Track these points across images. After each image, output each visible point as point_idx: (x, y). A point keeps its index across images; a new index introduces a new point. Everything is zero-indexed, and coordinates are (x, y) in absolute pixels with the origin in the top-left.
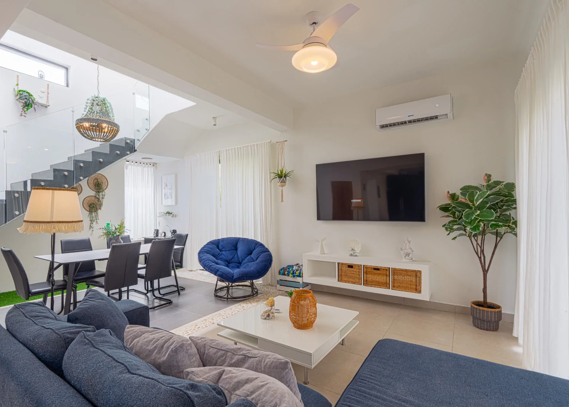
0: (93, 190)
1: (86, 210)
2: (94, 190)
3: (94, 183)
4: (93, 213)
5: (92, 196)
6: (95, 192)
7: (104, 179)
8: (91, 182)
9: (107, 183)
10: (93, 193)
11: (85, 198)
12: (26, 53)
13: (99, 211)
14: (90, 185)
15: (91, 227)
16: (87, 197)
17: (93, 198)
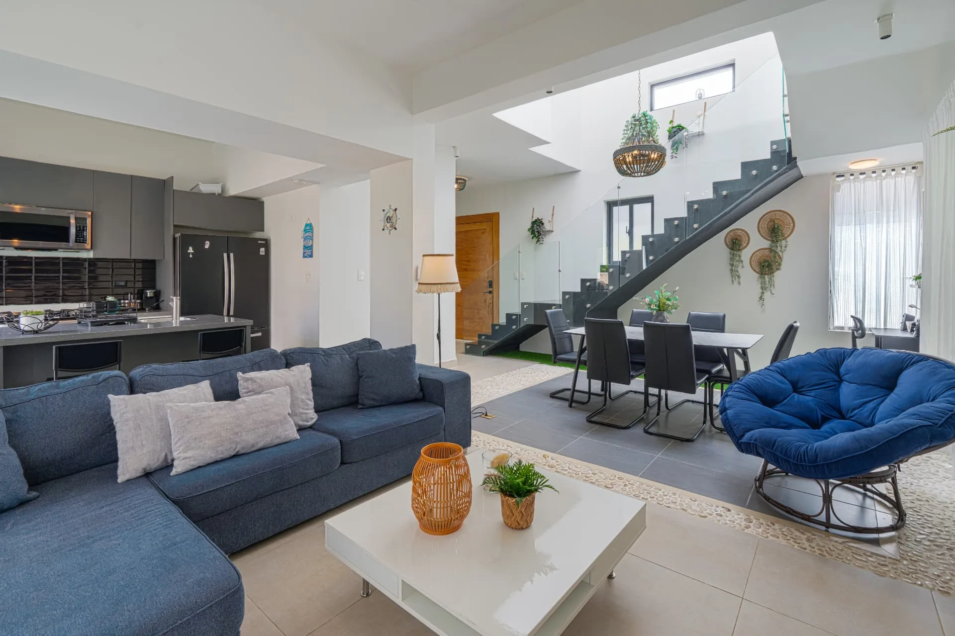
0: (766, 239)
1: (755, 271)
2: (769, 238)
3: (769, 226)
4: (766, 276)
5: (766, 249)
6: (769, 242)
7: (787, 218)
8: (763, 226)
9: (792, 225)
10: (766, 244)
11: (754, 254)
12: (682, 77)
13: (777, 274)
14: (761, 232)
15: (761, 298)
16: (758, 251)
17: (767, 252)
